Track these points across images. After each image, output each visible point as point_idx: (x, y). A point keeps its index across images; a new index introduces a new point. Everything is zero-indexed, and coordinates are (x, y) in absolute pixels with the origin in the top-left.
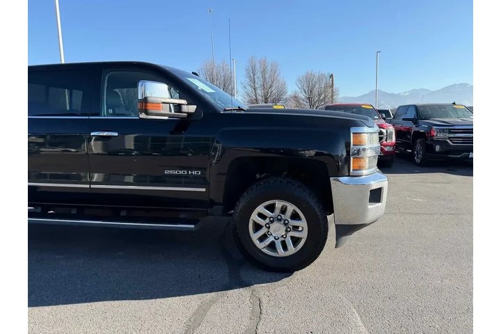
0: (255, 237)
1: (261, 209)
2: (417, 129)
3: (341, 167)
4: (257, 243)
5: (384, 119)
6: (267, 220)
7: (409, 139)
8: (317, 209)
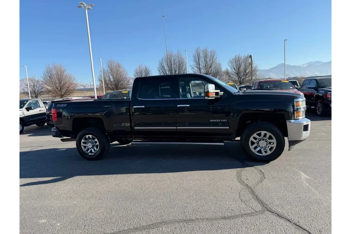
0: (252, 148)
1: (255, 135)
2: (317, 94)
3: (291, 116)
4: (253, 150)
5: (296, 88)
6: (257, 140)
7: (313, 100)
8: (281, 134)
